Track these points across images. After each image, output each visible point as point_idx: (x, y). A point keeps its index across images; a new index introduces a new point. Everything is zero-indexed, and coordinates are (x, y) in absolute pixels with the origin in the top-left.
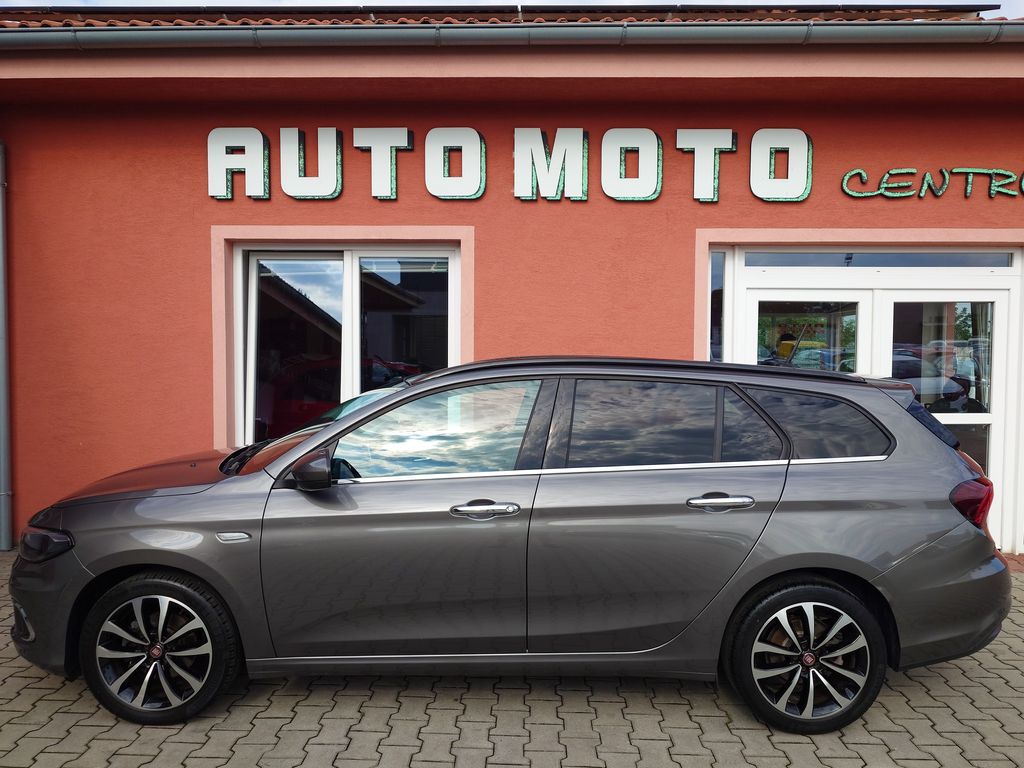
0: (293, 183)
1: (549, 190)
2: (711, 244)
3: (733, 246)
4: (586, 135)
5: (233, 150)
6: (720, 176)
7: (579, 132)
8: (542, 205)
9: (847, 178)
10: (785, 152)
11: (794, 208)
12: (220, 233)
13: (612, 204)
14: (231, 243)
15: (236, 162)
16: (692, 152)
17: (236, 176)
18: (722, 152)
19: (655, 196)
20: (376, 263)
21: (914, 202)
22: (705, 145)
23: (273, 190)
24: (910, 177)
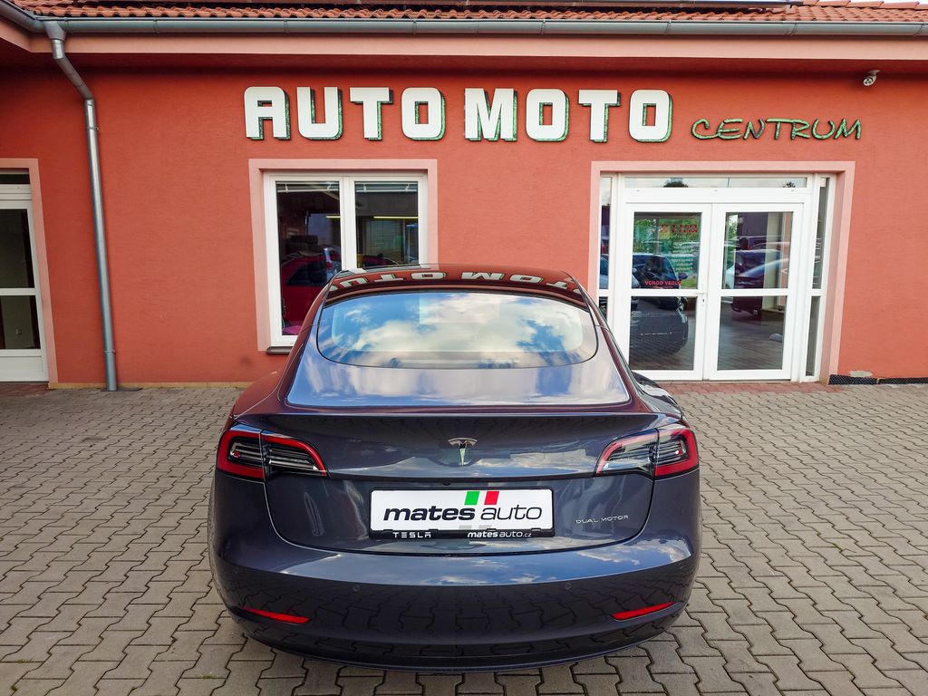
0: (308, 128)
1: (489, 134)
2: (601, 172)
3: (617, 173)
4: (516, 94)
5: (262, 103)
6: (608, 124)
7: (512, 90)
8: (485, 144)
9: (695, 125)
10: (654, 106)
11: (660, 146)
12: (255, 164)
13: (535, 143)
14: (263, 171)
15: (266, 112)
16: (589, 106)
17: (266, 122)
18: (610, 107)
19: (563, 138)
20: (366, 185)
21: (741, 141)
22: (598, 99)
23: (294, 132)
24: (738, 125)
